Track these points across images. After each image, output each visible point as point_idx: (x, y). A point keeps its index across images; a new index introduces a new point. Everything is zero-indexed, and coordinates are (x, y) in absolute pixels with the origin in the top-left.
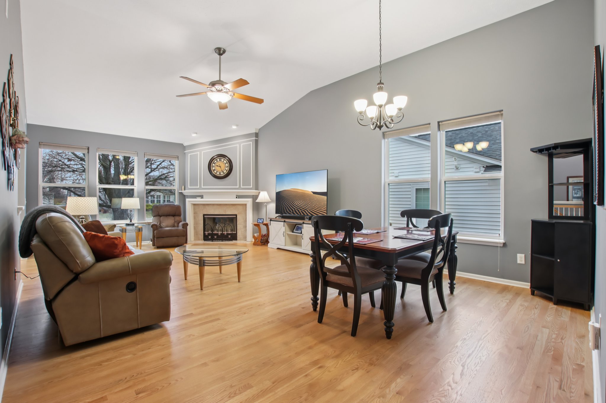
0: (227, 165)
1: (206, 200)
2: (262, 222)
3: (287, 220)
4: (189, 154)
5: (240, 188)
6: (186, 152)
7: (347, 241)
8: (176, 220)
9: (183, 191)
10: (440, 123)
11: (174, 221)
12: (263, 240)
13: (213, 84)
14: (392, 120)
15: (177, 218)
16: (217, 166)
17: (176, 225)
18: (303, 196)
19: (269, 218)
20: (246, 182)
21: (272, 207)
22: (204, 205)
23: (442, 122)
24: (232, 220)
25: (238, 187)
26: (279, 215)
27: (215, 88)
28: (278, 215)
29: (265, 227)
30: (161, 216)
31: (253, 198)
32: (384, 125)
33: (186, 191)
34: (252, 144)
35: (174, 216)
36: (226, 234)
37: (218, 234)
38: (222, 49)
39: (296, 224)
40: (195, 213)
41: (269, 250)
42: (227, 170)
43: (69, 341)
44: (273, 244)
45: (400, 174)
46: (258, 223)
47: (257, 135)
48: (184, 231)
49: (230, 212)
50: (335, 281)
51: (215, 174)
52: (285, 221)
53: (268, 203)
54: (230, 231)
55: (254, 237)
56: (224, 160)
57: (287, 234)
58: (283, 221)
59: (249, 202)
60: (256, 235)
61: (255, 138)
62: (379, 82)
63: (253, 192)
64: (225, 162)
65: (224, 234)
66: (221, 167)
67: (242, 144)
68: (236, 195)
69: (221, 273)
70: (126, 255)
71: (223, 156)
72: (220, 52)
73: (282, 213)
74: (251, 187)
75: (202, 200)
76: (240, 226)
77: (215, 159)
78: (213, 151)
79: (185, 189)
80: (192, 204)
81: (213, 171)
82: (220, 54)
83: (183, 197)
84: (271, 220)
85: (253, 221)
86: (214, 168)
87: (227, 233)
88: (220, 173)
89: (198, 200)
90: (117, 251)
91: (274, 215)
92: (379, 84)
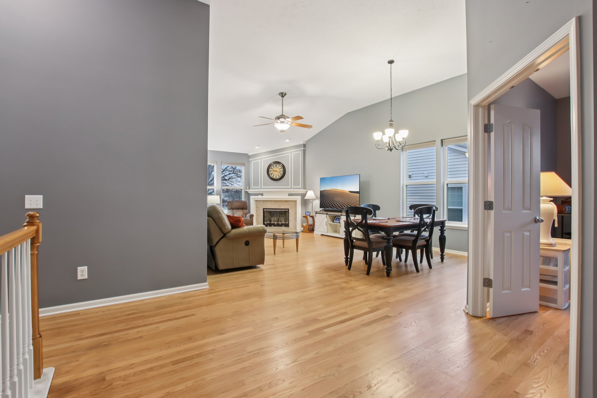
0: (281, 170)
1: (265, 197)
2: (309, 214)
3: (329, 213)
4: (253, 161)
5: (291, 188)
6: (250, 160)
7: (364, 221)
8: (244, 212)
9: (248, 190)
10: (443, 141)
11: (242, 213)
12: (310, 229)
13: (278, 118)
14: (400, 144)
15: (245, 211)
16: (274, 171)
17: (244, 216)
18: (342, 194)
19: (314, 211)
20: (296, 183)
21: (317, 203)
22: (264, 201)
23: (444, 139)
24: (285, 213)
25: (290, 187)
26: (323, 209)
27: (280, 121)
28: (321, 209)
29: (311, 219)
30: (233, 209)
31: (302, 196)
32: (394, 148)
33: (250, 190)
34: (301, 153)
35: (242, 209)
36: (280, 224)
37: (274, 224)
38: (284, 93)
39: (336, 216)
40: (257, 207)
41: (315, 235)
42: (281, 174)
43: (221, 267)
44: (318, 231)
45: (429, 174)
46: (306, 215)
47: (304, 146)
48: (251, 220)
49: (283, 206)
50: (358, 245)
51: (272, 177)
52: (327, 214)
53: (313, 200)
54: (283, 221)
55: (303, 226)
56: (279, 166)
57: (329, 224)
58: (326, 213)
59: (299, 199)
60: (304, 224)
61: (303, 148)
62: (390, 120)
63: (302, 191)
64: (280, 167)
65: (279, 224)
66: (277, 172)
67: (293, 154)
68: (289, 194)
69: (284, 247)
70: (243, 226)
71: (278, 163)
72: (283, 95)
73: (324, 208)
74: (300, 187)
75: (262, 197)
76: (291, 218)
77: (272, 165)
78: (271, 159)
79: (249, 189)
80: (255, 200)
81: (270, 175)
82: (283, 97)
83: (248, 195)
84: (316, 213)
85: (302, 214)
86: (271, 173)
87: (282, 223)
88: (276, 176)
89: (259, 197)
90: (240, 224)
91: (319, 209)
92: (390, 121)
